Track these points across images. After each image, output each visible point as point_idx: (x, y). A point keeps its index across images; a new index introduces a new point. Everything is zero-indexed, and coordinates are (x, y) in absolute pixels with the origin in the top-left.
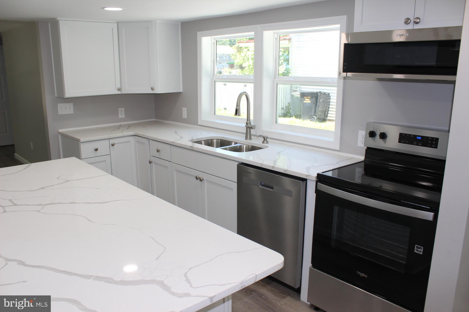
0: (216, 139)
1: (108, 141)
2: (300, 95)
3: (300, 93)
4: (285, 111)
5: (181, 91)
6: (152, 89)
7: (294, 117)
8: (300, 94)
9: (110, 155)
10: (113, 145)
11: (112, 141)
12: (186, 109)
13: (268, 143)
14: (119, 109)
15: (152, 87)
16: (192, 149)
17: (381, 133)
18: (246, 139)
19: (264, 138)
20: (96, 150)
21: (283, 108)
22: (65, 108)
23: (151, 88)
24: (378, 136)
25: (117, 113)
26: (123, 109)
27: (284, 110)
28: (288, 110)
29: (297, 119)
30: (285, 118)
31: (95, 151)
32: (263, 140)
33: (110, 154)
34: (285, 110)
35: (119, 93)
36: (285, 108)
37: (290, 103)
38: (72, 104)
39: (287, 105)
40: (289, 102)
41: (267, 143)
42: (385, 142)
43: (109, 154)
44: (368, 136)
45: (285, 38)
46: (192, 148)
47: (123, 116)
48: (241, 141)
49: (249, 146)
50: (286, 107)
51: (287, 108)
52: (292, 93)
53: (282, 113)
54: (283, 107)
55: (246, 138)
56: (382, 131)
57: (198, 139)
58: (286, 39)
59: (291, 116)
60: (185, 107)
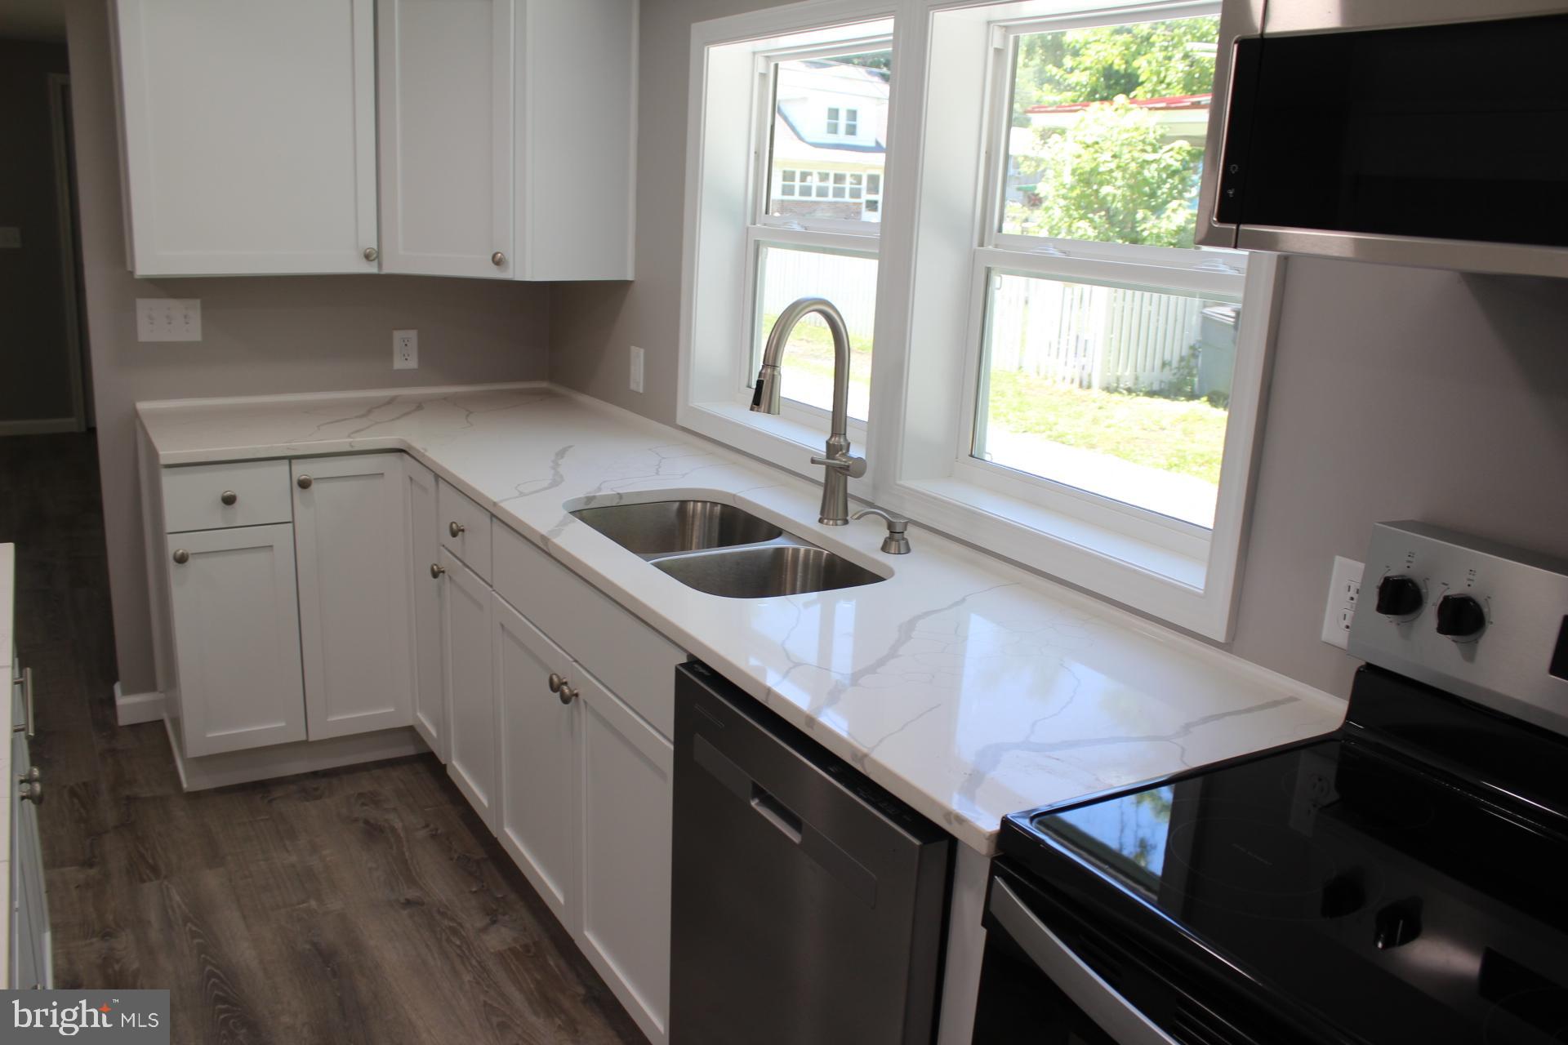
0: (704, 502)
1: (287, 468)
2: (1232, 320)
3: (1234, 311)
4: (1175, 374)
5: (630, 277)
6: (497, 261)
7: (1205, 399)
8: (1233, 314)
9: (291, 525)
10: (304, 484)
11: (302, 470)
12: (642, 351)
13: (908, 550)
14: (398, 335)
15: (497, 253)
16: (542, 547)
17: (1446, 598)
18: (821, 521)
19: (891, 526)
20: (229, 500)
21: (1170, 364)
22: (168, 317)
23: (490, 258)
24: (1429, 616)
25: (388, 353)
26: (413, 334)
27: (1171, 370)
28: (1186, 371)
29: (1215, 409)
30: (1173, 400)
31: (223, 504)
32: (887, 533)
33: (293, 522)
34: (1175, 371)
35: (371, 269)
36: (1175, 364)
37: (1197, 346)
38: (197, 302)
39: (1185, 352)
40: (1192, 343)
41: (903, 550)
42: (1470, 657)
43: (291, 520)
44: (1374, 600)
45: (1199, 102)
46: (546, 544)
47: (413, 363)
48: (798, 526)
49: (818, 554)
50: (1182, 359)
51: (1183, 364)
52: (1208, 311)
53: (1161, 382)
54: (1167, 357)
55: (822, 512)
56: (1457, 589)
57: (620, 496)
58: (1203, 103)
59: (1192, 396)
60: (640, 347)
